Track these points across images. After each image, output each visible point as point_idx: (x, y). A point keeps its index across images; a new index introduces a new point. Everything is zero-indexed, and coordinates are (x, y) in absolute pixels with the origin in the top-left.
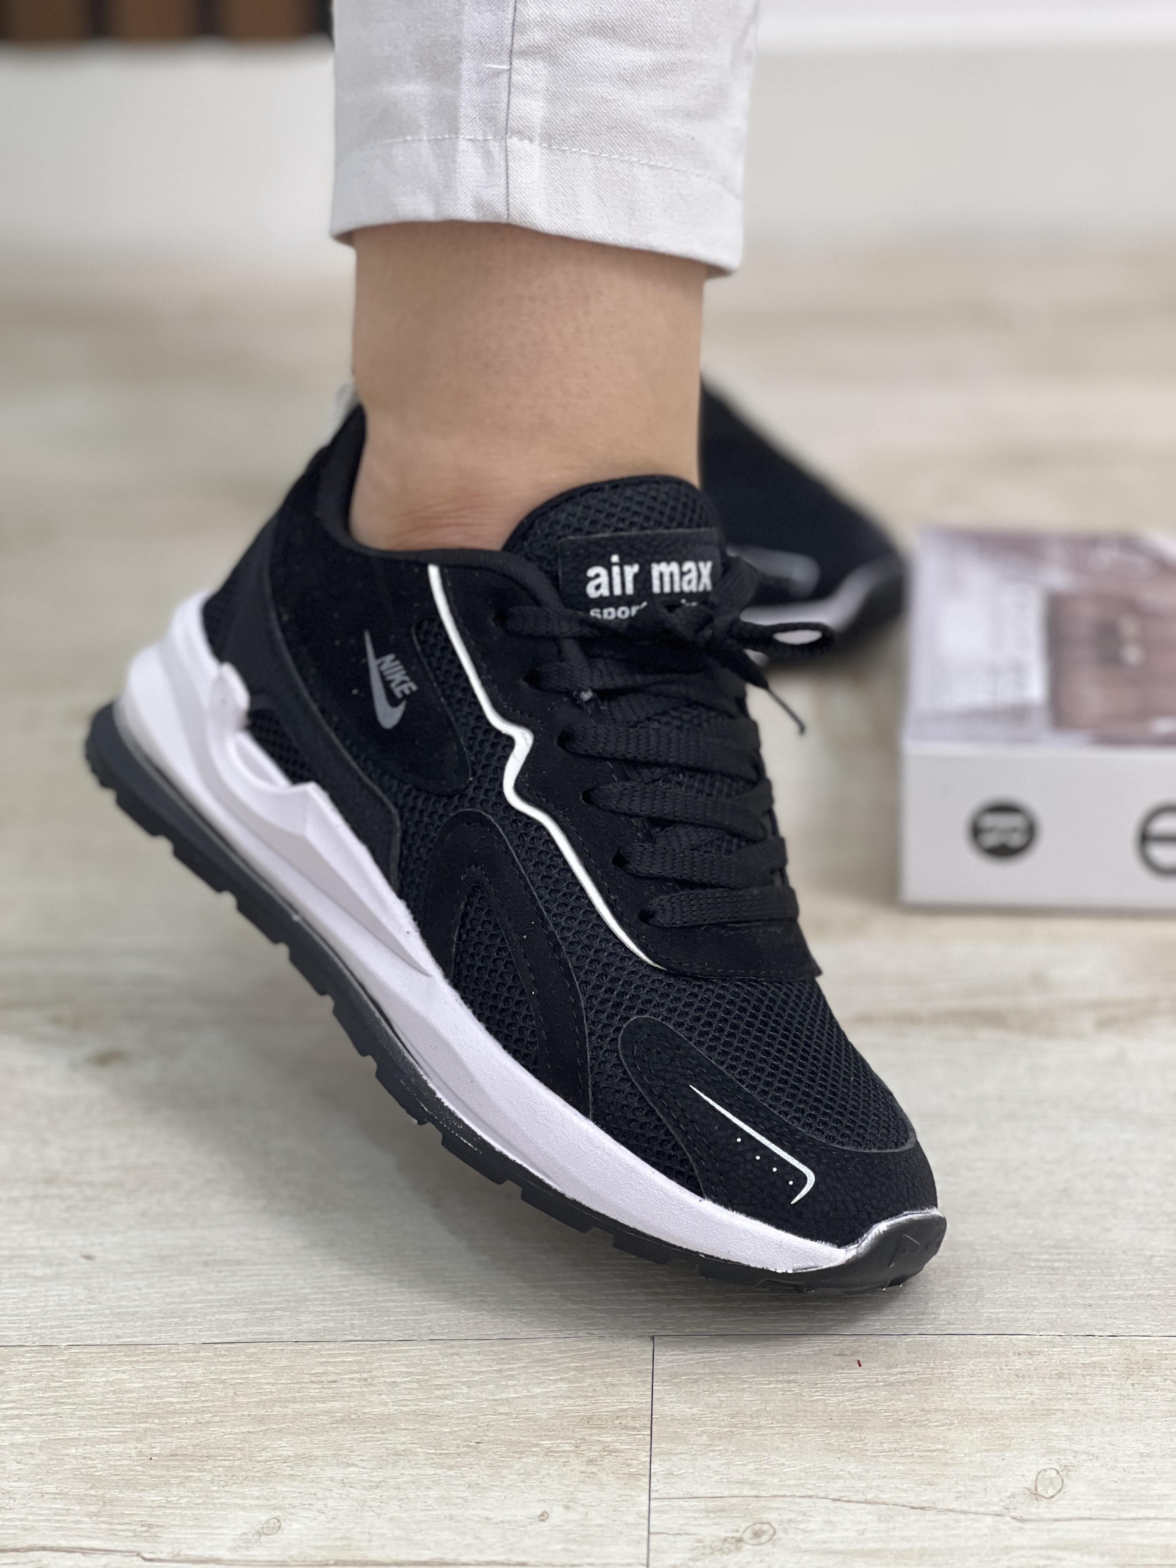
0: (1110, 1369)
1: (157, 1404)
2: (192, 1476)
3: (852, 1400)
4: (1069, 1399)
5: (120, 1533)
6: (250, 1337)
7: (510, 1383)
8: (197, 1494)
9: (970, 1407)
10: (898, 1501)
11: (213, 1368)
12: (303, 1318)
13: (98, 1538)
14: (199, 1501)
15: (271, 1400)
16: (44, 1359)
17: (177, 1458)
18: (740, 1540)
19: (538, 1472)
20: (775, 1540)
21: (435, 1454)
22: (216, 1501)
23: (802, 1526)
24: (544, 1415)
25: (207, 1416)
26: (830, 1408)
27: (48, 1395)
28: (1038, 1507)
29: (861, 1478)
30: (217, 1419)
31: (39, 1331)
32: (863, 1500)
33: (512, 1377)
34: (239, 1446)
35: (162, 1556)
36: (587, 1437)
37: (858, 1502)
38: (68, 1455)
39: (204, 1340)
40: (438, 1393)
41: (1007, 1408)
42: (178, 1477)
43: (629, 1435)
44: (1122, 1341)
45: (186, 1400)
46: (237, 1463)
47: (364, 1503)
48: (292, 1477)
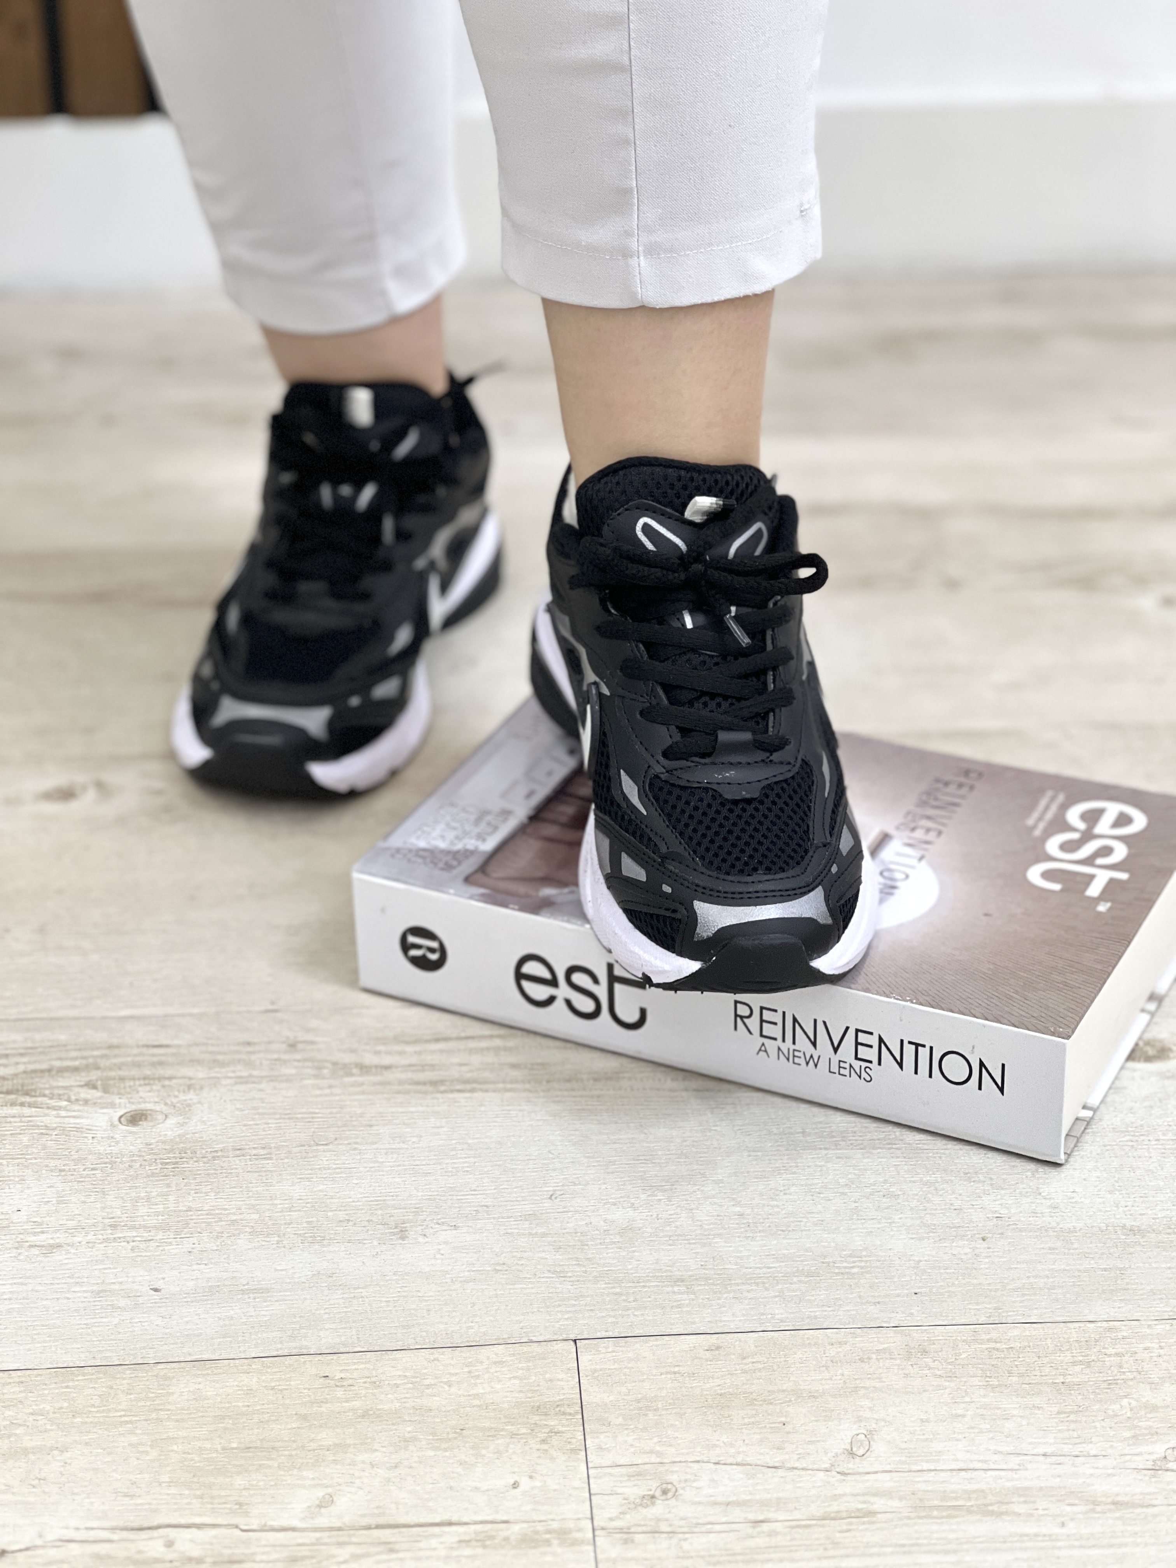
0: (896, 1353)
1: (229, 1408)
2: (264, 1464)
3: (719, 1385)
5: (221, 1511)
6: (286, 1352)
7: (478, 1381)
8: (270, 1478)
9: (802, 1387)
10: (759, 1462)
11: (264, 1377)
12: (322, 1334)
13: (206, 1515)
14: (272, 1483)
15: (310, 1402)
16: (140, 1375)
17: (251, 1450)
18: (653, 1497)
20: (678, 1496)
21: (433, 1440)
22: (284, 1483)
23: (695, 1484)
24: (506, 1405)
25: (266, 1416)
26: (705, 1393)
27: (148, 1403)
28: (854, 1464)
29: (731, 1445)
30: (273, 1418)
31: (132, 1352)
32: (735, 1463)
33: (478, 1377)
34: (293, 1439)
35: (253, 1527)
36: (538, 1422)
37: (731, 1464)
38: (172, 1451)
39: (253, 1355)
40: (427, 1391)
41: (827, 1387)
42: (254, 1465)
43: (567, 1419)
44: (903, 1330)
45: (249, 1404)
46: (294, 1453)
47: (389, 1480)
48: (335, 1461)
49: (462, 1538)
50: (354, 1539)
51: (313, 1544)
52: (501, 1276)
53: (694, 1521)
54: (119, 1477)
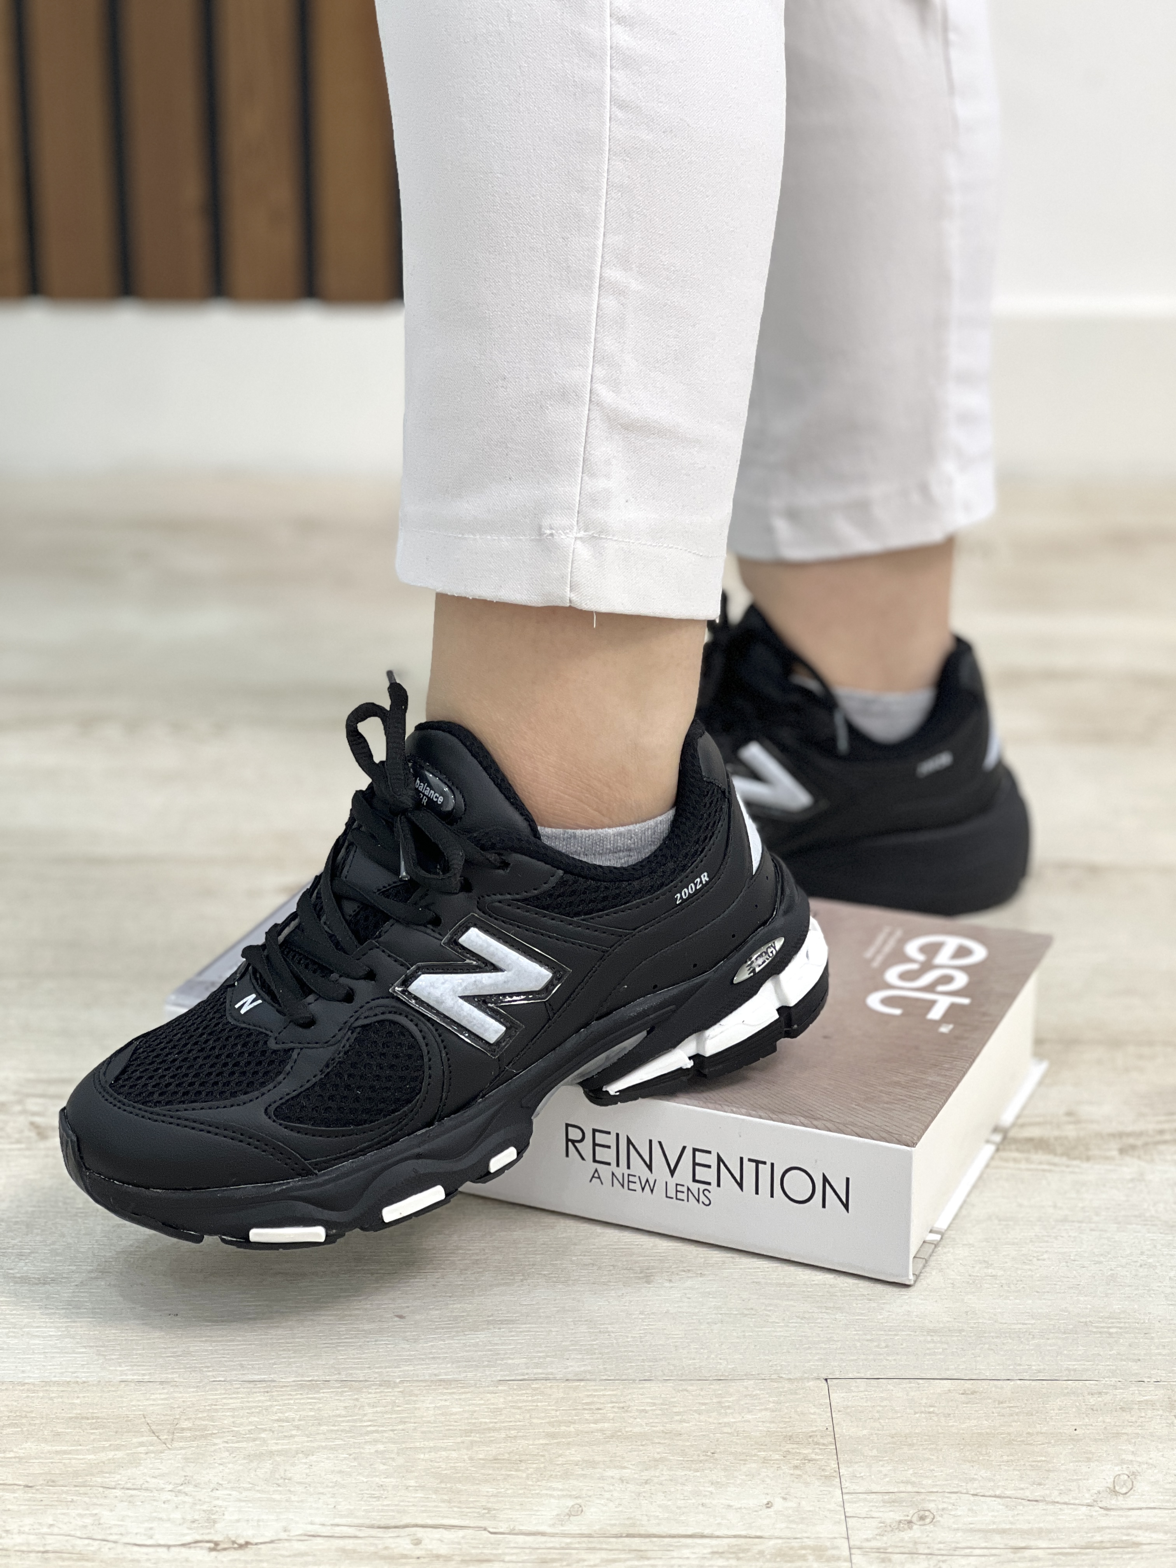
0: (1158, 1405)
1: (475, 1423)
2: (512, 1475)
3: (976, 1426)
4: (1131, 1426)
5: (468, 1515)
6: (532, 1377)
7: (729, 1411)
8: (518, 1487)
9: (1061, 1431)
10: (1019, 1496)
11: (510, 1398)
12: (568, 1363)
13: (454, 1518)
14: (521, 1492)
15: (556, 1421)
16: (386, 1390)
17: (498, 1461)
18: (910, 1522)
19: (759, 1474)
20: (936, 1522)
21: (683, 1461)
22: (533, 1492)
23: (953, 1513)
24: (757, 1434)
25: (513, 1432)
26: (962, 1432)
27: (394, 1416)
28: (1117, 1501)
29: (990, 1480)
30: (520, 1434)
32: (993, 1495)
33: (729, 1407)
34: (541, 1453)
35: (501, 1530)
36: (790, 1450)
37: (990, 1496)
38: (419, 1459)
39: (499, 1378)
40: (678, 1418)
41: (1088, 1432)
42: (502, 1475)
43: (820, 1449)
45: (495, 1421)
46: (542, 1466)
47: (639, 1494)
48: (584, 1476)
49: (715, 1550)
50: (604, 1546)
51: (563, 1548)
52: (750, 1320)
53: (953, 1545)
54: (365, 1480)
